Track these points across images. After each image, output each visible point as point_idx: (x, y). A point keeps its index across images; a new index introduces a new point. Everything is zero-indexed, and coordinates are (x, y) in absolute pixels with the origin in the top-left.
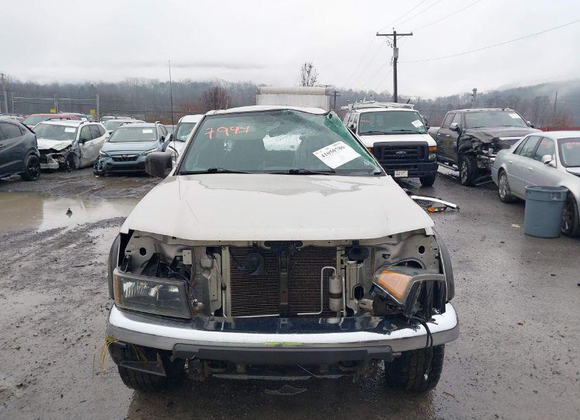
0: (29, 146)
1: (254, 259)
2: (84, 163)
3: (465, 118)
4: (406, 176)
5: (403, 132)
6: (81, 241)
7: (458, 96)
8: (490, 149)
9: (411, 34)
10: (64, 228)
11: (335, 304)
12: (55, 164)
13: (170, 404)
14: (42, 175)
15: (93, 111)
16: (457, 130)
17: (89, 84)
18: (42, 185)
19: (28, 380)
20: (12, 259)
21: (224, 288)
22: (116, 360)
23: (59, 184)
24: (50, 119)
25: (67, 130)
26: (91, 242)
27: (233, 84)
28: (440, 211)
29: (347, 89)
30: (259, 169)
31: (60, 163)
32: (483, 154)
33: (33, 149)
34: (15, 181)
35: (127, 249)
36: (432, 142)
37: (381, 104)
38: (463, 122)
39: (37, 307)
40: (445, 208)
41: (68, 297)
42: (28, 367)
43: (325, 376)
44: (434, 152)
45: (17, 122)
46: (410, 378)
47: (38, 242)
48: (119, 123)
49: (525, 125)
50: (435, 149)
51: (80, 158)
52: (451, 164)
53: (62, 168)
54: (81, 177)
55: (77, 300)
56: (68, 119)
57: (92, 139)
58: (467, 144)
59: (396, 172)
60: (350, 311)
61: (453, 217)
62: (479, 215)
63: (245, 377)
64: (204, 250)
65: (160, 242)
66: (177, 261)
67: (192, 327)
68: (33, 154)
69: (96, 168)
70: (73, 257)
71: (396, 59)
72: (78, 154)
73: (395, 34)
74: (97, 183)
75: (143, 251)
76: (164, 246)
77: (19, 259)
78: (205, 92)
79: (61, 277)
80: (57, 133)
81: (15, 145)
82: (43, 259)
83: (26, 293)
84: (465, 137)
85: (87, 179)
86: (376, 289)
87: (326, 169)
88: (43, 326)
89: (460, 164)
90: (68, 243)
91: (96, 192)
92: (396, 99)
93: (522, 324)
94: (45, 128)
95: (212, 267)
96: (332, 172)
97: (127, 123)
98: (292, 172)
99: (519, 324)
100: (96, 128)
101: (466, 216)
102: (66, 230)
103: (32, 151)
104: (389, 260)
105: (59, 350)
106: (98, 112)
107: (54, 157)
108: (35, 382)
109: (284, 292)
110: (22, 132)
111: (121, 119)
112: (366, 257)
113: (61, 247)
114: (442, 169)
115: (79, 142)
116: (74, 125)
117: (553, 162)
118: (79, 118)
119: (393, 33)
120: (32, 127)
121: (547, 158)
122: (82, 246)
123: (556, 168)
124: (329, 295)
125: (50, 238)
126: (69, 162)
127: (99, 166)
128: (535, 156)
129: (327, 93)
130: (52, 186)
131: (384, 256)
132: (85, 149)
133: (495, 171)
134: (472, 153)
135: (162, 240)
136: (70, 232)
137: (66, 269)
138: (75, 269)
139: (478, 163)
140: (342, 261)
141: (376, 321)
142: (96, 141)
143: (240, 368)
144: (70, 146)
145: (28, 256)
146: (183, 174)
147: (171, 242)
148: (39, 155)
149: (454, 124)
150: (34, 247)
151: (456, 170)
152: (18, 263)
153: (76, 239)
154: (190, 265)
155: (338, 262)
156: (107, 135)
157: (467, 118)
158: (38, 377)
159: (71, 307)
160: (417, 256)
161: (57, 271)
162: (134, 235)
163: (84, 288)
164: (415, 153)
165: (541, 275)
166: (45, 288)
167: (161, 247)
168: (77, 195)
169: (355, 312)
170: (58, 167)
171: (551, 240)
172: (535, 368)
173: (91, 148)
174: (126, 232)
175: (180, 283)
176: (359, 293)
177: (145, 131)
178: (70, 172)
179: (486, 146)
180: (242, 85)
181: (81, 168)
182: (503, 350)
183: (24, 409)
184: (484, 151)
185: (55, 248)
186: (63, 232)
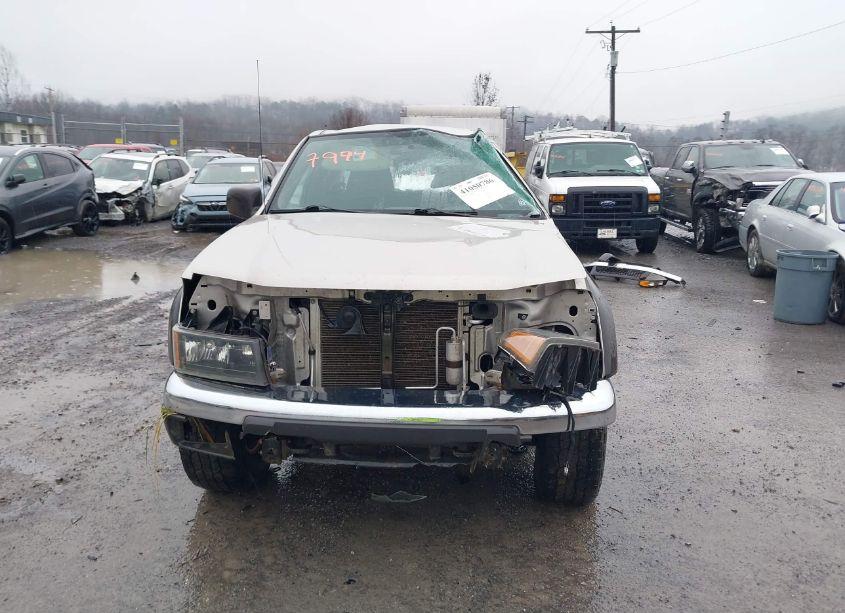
0: (84, 188)
1: (349, 313)
2: (159, 213)
3: (704, 152)
4: (615, 236)
5: (612, 173)
6: (149, 314)
7: (711, 124)
8: (738, 199)
9: (638, 31)
10: (127, 298)
11: (452, 375)
12: (118, 213)
13: (248, 508)
14: (101, 229)
15: (174, 142)
16: (692, 171)
17: (171, 103)
18: (102, 241)
19: (71, 474)
20: (57, 333)
21: (312, 353)
22: (175, 440)
23: (123, 241)
24: (113, 152)
25: (136, 166)
26: (162, 316)
27: (376, 105)
28: (657, 286)
29: (545, 114)
30: (375, 207)
31: (126, 214)
32: (728, 206)
33: (90, 191)
34: (64, 235)
35: (191, 301)
36: (653, 188)
37: (582, 132)
38: (701, 159)
39: (86, 392)
40: (665, 282)
41: (127, 381)
42: (71, 461)
43: (435, 464)
44: (656, 202)
45: (69, 155)
46: (560, 483)
47: (92, 314)
48: (207, 157)
49: (795, 165)
50: (658, 197)
51: (153, 206)
52: (683, 222)
53: (129, 220)
54: (155, 232)
55: (139, 386)
56: (138, 150)
57: (171, 179)
58: (706, 191)
59: (599, 231)
60: (473, 386)
61: (677, 294)
62: (713, 291)
63: (335, 462)
64: (286, 303)
65: (233, 292)
66: (252, 316)
67: (270, 397)
68: (88, 198)
69: (175, 220)
70: (136, 334)
71: (614, 68)
72: (151, 200)
73: (613, 31)
74: (176, 240)
75: (212, 305)
76: (237, 296)
77: (67, 334)
78: (334, 116)
79: (120, 357)
80: (122, 170)
81: (63, 186)
82: (99, 335)
83: (73, 375)
84: (704, 182)
85: (163, 235)
86: (502, 355)
87: (465, 209)
88: (93, 414)
89: (695, 221)
90: (130, 317)
91: (173, 253)
92: (612, 126)
93: (738, 432)
94: (106, 164)
95: (298, 325)
96: (473, 213)
97: (219, 157)
98: (419, 213)
99: (734, 431)
100: (176, 165)
101: (693, 294)
102: (129, 300)
103: (88, 195)
104: (527, 321)
105: (112, 443)
106: (182, 144)
107: (119, 204)
108: (79, 477)
109: (387, 358)
110: (74, 167)
111: (213, 153)
112: (495, 315)
113: (121, 321)
114: (672, 230)
115: (152, 184)
116: (146, 160)
117: (821, 216)
118: (155, 150)
119: (610, 29)
120: (88, 163)
121: (814, 209)
122: (150, 320)
123: (825, 224)
124: (445, 363)
125: (108, 310)
126: (140, 211)
127: (179, 218)
128: (798, 206)
129: (502, 115)
130: (113, 243)
131: (520, 316)
132: (161, 194)
133: (743, 230)
134: (712, 206)
135: (235, 289)
136: (135, 303)
137: (126, 349)
138: (139, 348)
139: (721, 219)
140: (464, 321)
141: (505, 398)
142: (176, 183)
143: (329, 451)
144: (141, 189)
145: (78, 333)
146: (273, 212)
147: (246, 291)
148: (97, 200)
149: (689, 163)
150: (86, 319)
151: (690, 231)
152: (65, 339)
153: (144, 311)
154: (269, 321)
155: (460, 322)
156: (191, 173)
157: (707, 154)
158: (82, 472)
159: (130, 393)
160: (566, 318)
161: (115, 350)
162: (201, 282)
163: (150, 372)
164: (628, 203)
165: (781, 372)
166: (97, 370)
167: (234, 299)
168: (148, 256)
169: (481, 388)
170: (123, 218)
171: (809, 328)
172: (741, 483)
173: (169, 193)
174: (190, 277)
175: (255, 341)
176: (486, 363)
177: (244, 169)
178: (138, 225)
179: (733, 194)
180: (390, 107)
181: (154, 221)
182: (703, 461)
183: (64, 506)
184: (730, 203)
185: (113, 322)
186: (125, 303)
